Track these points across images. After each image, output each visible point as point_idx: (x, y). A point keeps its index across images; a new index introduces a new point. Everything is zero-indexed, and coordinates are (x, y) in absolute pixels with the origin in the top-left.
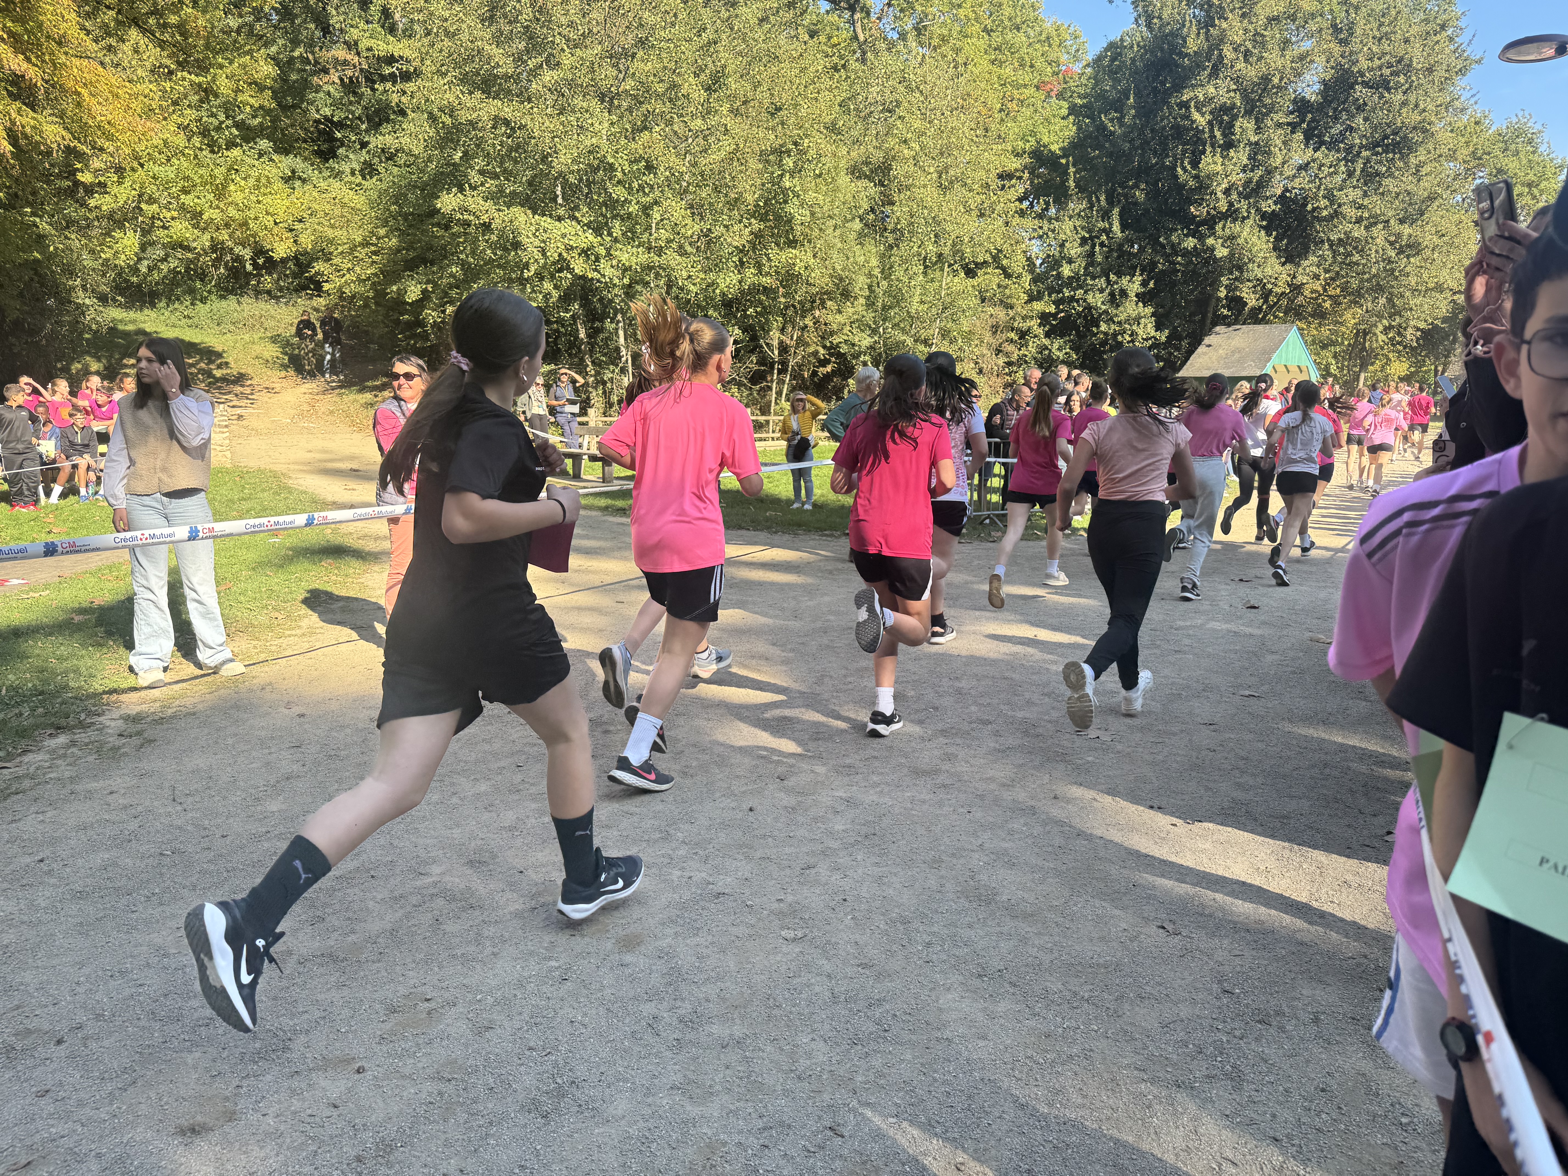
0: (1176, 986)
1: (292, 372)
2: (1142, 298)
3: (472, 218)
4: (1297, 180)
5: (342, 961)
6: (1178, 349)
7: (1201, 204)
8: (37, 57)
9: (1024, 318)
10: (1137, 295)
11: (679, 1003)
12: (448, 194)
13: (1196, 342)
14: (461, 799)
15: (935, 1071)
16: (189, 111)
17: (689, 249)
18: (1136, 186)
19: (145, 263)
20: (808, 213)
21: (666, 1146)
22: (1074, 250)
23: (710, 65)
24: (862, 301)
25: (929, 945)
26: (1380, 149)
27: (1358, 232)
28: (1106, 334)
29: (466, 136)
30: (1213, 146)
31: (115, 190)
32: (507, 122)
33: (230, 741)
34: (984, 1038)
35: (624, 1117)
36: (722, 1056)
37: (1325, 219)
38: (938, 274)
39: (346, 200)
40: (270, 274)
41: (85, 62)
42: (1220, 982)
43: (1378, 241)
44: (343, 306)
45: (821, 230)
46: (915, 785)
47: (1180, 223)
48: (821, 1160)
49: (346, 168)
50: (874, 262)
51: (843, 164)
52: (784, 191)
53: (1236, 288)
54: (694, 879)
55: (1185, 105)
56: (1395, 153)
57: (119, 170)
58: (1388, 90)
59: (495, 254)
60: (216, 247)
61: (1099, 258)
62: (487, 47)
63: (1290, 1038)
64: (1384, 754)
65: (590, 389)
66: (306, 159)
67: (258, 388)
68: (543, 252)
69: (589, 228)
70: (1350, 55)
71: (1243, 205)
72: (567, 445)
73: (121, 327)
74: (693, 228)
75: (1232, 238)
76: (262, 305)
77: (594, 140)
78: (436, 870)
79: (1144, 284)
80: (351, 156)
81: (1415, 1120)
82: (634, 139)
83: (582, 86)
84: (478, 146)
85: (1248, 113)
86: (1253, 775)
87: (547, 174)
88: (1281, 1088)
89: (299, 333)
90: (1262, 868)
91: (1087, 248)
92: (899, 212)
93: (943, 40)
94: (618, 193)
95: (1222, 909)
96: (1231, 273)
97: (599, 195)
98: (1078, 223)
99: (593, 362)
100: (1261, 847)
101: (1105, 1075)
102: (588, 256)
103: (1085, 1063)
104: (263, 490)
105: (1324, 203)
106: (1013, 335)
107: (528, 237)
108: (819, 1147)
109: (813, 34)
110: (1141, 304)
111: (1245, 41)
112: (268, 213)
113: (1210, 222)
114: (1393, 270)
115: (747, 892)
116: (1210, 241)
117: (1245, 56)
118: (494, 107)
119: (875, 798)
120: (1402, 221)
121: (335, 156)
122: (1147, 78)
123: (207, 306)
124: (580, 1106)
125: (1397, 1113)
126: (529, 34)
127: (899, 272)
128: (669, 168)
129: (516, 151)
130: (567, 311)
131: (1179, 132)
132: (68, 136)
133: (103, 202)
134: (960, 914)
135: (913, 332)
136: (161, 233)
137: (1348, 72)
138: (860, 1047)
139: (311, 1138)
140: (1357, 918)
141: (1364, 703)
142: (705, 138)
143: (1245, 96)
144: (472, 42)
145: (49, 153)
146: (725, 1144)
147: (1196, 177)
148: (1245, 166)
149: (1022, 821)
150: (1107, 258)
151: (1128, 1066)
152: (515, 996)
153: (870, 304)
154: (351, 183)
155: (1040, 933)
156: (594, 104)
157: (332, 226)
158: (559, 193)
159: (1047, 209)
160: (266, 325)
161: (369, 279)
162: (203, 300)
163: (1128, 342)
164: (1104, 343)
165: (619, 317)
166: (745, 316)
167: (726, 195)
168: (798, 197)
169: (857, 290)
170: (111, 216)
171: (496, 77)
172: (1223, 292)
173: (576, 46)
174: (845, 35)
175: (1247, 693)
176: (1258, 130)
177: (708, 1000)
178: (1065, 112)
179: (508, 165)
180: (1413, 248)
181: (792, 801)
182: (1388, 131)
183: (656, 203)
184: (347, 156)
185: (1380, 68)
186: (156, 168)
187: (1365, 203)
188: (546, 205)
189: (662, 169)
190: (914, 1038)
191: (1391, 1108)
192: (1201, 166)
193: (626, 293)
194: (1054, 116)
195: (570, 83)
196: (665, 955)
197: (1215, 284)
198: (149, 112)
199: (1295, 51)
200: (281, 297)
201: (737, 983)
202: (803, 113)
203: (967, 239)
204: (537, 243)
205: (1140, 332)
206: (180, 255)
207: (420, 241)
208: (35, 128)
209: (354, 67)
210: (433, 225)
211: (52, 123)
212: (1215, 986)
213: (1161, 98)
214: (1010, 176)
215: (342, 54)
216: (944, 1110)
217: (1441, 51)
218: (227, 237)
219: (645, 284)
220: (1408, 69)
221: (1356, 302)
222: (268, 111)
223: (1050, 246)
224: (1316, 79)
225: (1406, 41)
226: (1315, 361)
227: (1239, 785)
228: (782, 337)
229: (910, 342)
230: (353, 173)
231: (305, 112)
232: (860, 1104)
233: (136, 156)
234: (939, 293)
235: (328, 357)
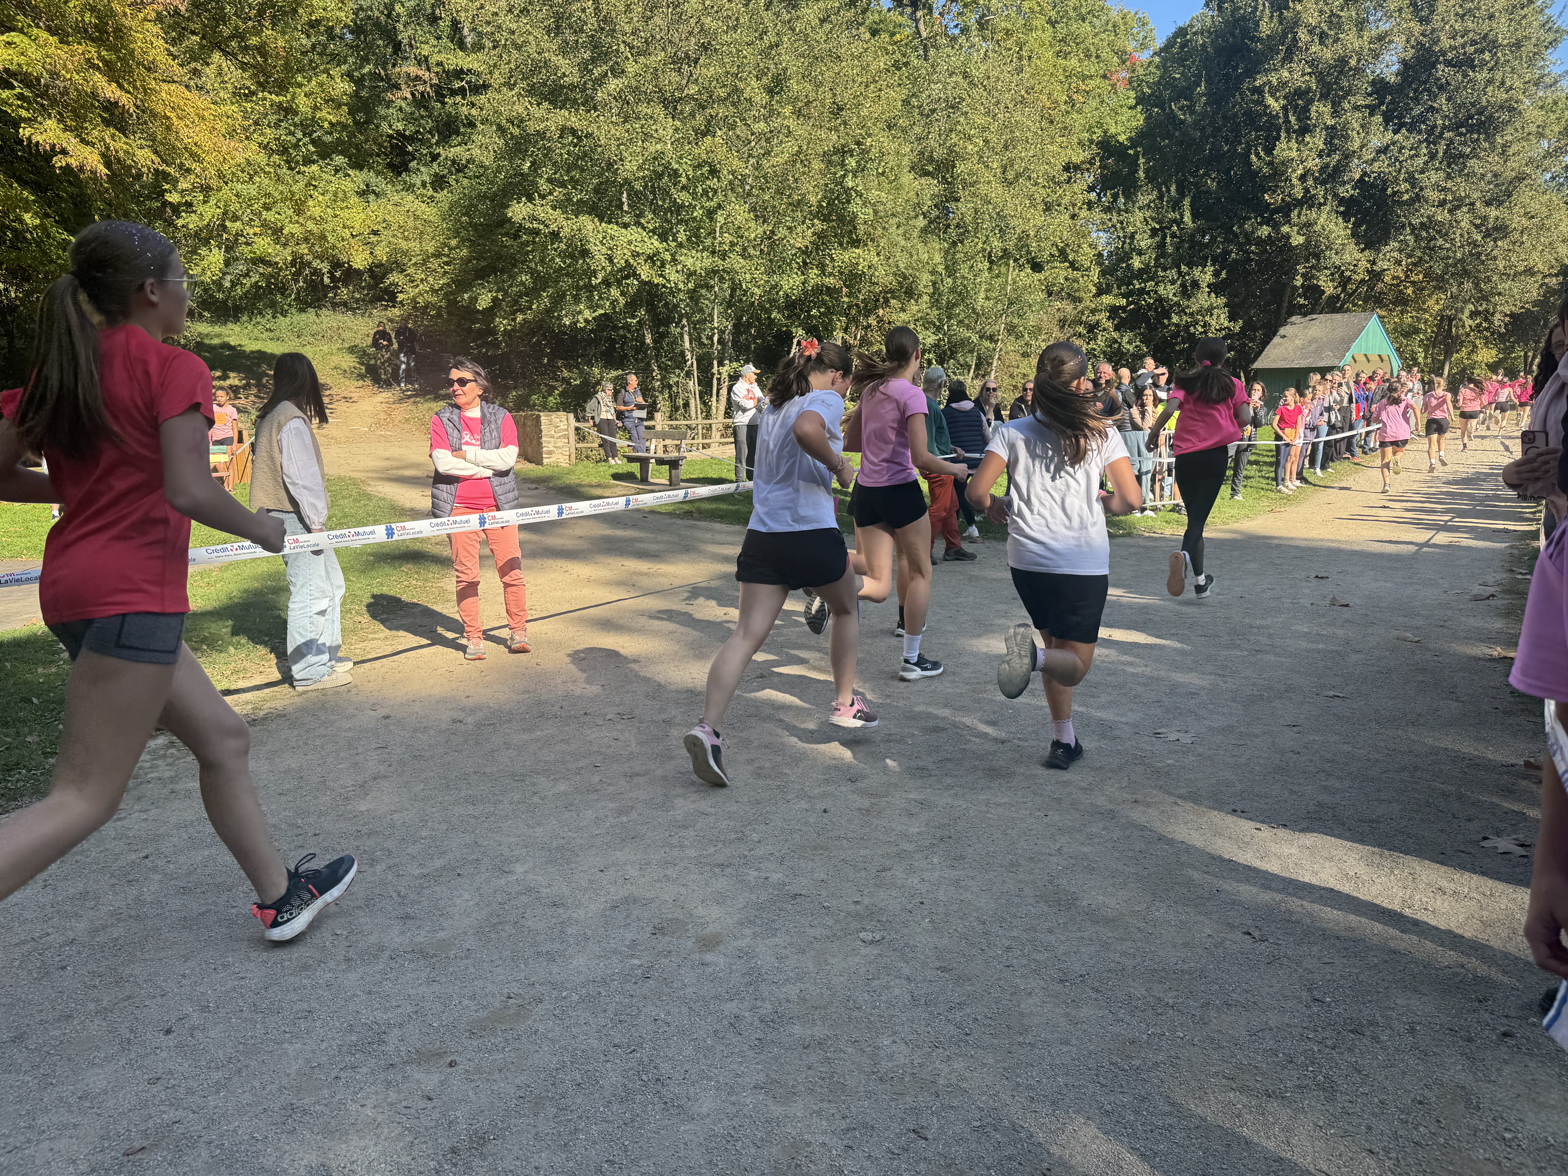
0: (1264, 994)
1: (369, 382)
2: (1216, 288)
3: (541, 227)
4: (1376, 164)
5: (432, 957)
6: (1252, 340)
7: (1275, 192)
8: (129, 83)
9: (1093, 311)
10: (1209, 286)
11: (759, 1003)
12: (519, 203)
13: (1271, 332)
14: (542, 799)
15: (1018, 1076)
16: (268, 131)
17: (751, 251)
18: (1207, 174)
19: (228, 277)
20: (871, 211)
21: (751, 1145)
22: (1144, 241)
23: (772, 66)
24: (926, 298)
25: (1009, 949)
26: (1464, 130)
27: (1442, 216)
28: (1177, 325)
29: (534, 147)
30: (1287, 132)
31: (200, 209)
32: (573, 132)
33: (318, 742)
34: (1067, 1043)
35: (708, 1115)
36: (804, 1056)
37: (1406, 203)
38: (1003, 269)
39: (418, 213)
40: (346, 286)
41: (173, 87)
42: (1309, 990)
43: (1463, 224)
44: (416, 316)
45: (884, 228)
46: (989, 787)
47: (1253, 211)
48: (905, 1162)
49: (417, 180)
50: (938, 258)
51: (906, 162)
52: (847, 191)
53: (1313, 277)
54: (770, 880)
55: (1259, 91)
56: (1479, 134)
57: (206, 189)
58: (1473, 68)
59: (565, 263)
60: (298, 262)
61: (1170, 250)
62: (553, 58)
63: (1385, 1048)
64: (1478, 757)
65: (657, 394)
66: (378, 173)
67: (336, 398)
68: (610, 259)
69: (654, 233)
70: (1432, 33)
71: (1320, 191)
72: (635, 449)
73: (207, 341)
74: (756, 230)
75: (1309, 225)
76: (340, 317)
77: (659, 147)
78: (519, 868)
79: (1216, 274)
80: (422, 169)
81: (1520, 1135)
82: (697, 144)
83: (646, 93)
84: (545, 156)
85: (1324, 97)
86: (1339, 778)
87: (615, 181)
88: (1376, 1100)
89: (375, 344)
90: (1352, 873)
91: (1157, 239)
92: (964, 208)
93: (1006, 34)
94: (683, 197)
95: (1310, 915)
96: (1307, 261)
97: (664, 200)
98: (1148, 214)
99: (659, 367)
100: (1349, 853)
101: (1193, 1084)
102: (654, 262)
103: (1171, 1070)
104: (344, 498)
105: (1404, 186)
106: (1081, 329)
107: (595, 245)
108: (903, 1149)
109: (874, 33)
110: (1213, 295)
111: (1320, 23)
112: (344, 227)
113: (1286, 209)
114: (1479, 254)
115: (824, 893)
116: (1285, 229)
117: (1321, 38)
118: (562, 117)
119: (949, 800)
120: (1488, 204)
121: (407, 170)
122: (1219, 64)
123: (288, 320)
124: (666, 1103)
125: (1500, 1128)
126: (595, 44)
127: (964, 270)
128: (733, 173)
129: (582, 159)
130: (633, 317)
131: (1252, 119)
132: (157, 160)
133: (190, 221)
134: (1039, 919)
135: (978, 328)
136: (246, 249)
137: (1429, 50)
138: (941, 1050)
139: (407, 1128)
140: (1453, 926)
141: (1456, 704)
142: (768, 140)
143: (1321, 79)
144: (539, 53)
145: (139, 176)
146: (809, 1144)
147: (1271, 163)
148: (1321, 151)
149: (1101, 825)
150: (1178, 249)
151: (1216, 1074)
152: (600, 993)
153: (935, 302)
154: (423, 195)
155: (1122, 939)
156: (659, 110)
157: (406, 239)
158: (624, 200)
159: (1115, 200)
160: (343, 335)
161: (441, 289)
162: (284, 314)
163: (1201, 333)
164: (1176, 335)
165: (684, 321)
166: (810, 317)
167: (789, 196)
168: (861, 196)
169: (921, 287)
170: (197, 235)
171: (563, 87)
172: (1299, 282)
173: (639, 54)
174: (908, 31)
175: (1331, 693)
176: (1335, 113)
177: (788, 1001)
178: (1132, 102)
179: (576, 174)
180: (1500, 230)
181: (866, 803)
182: (1473, 111)
183: (719, 206)
184: (418, 170)
185: (1463, 46)
186: (240, 186)
187: (1449, 186)
188: (612, 213)
189: (725, 172)
190: (995, 1041)
191: (1493, 1123)
192: (1275, 152)
193: (691, 298)
194: (1121, 106)
195: (635, 90)
196: (746, 955)
197: (1291, 273)
198: (231, 133)
199: (1371, 31)
200: (358, 308)
201: (816, 984)
202: (864, 112)
203: (1032, 234)
204: (604, 250)
205: (1213, 323)
206: (261, 270)
207: (489, 251)
208: (128, 153)
209: (425, 82)
210: (503, 235)
211: (141, 147)
212: (1304, 994)
213: (1233, 84)
214: (1077, 168)
215: (412, 69)
216: (1028, 1115)
217: (1530, 25)
218: (306, 251)
219: (709, 288)
220: (1493, 46)
221: (1441, 288)
222: (345, 127)
223: (1119, 237)
224: (1395, 59)
225: (1491, 17)
226: (1397, 350)
227: (1325, 788)
228: (846, 337)
229: (975, 338)
230: (424, 185)
231: (378, 127)
232: (943, 1107)
233: (221, 176)
234: (1004, 289)
235: (403, 366)
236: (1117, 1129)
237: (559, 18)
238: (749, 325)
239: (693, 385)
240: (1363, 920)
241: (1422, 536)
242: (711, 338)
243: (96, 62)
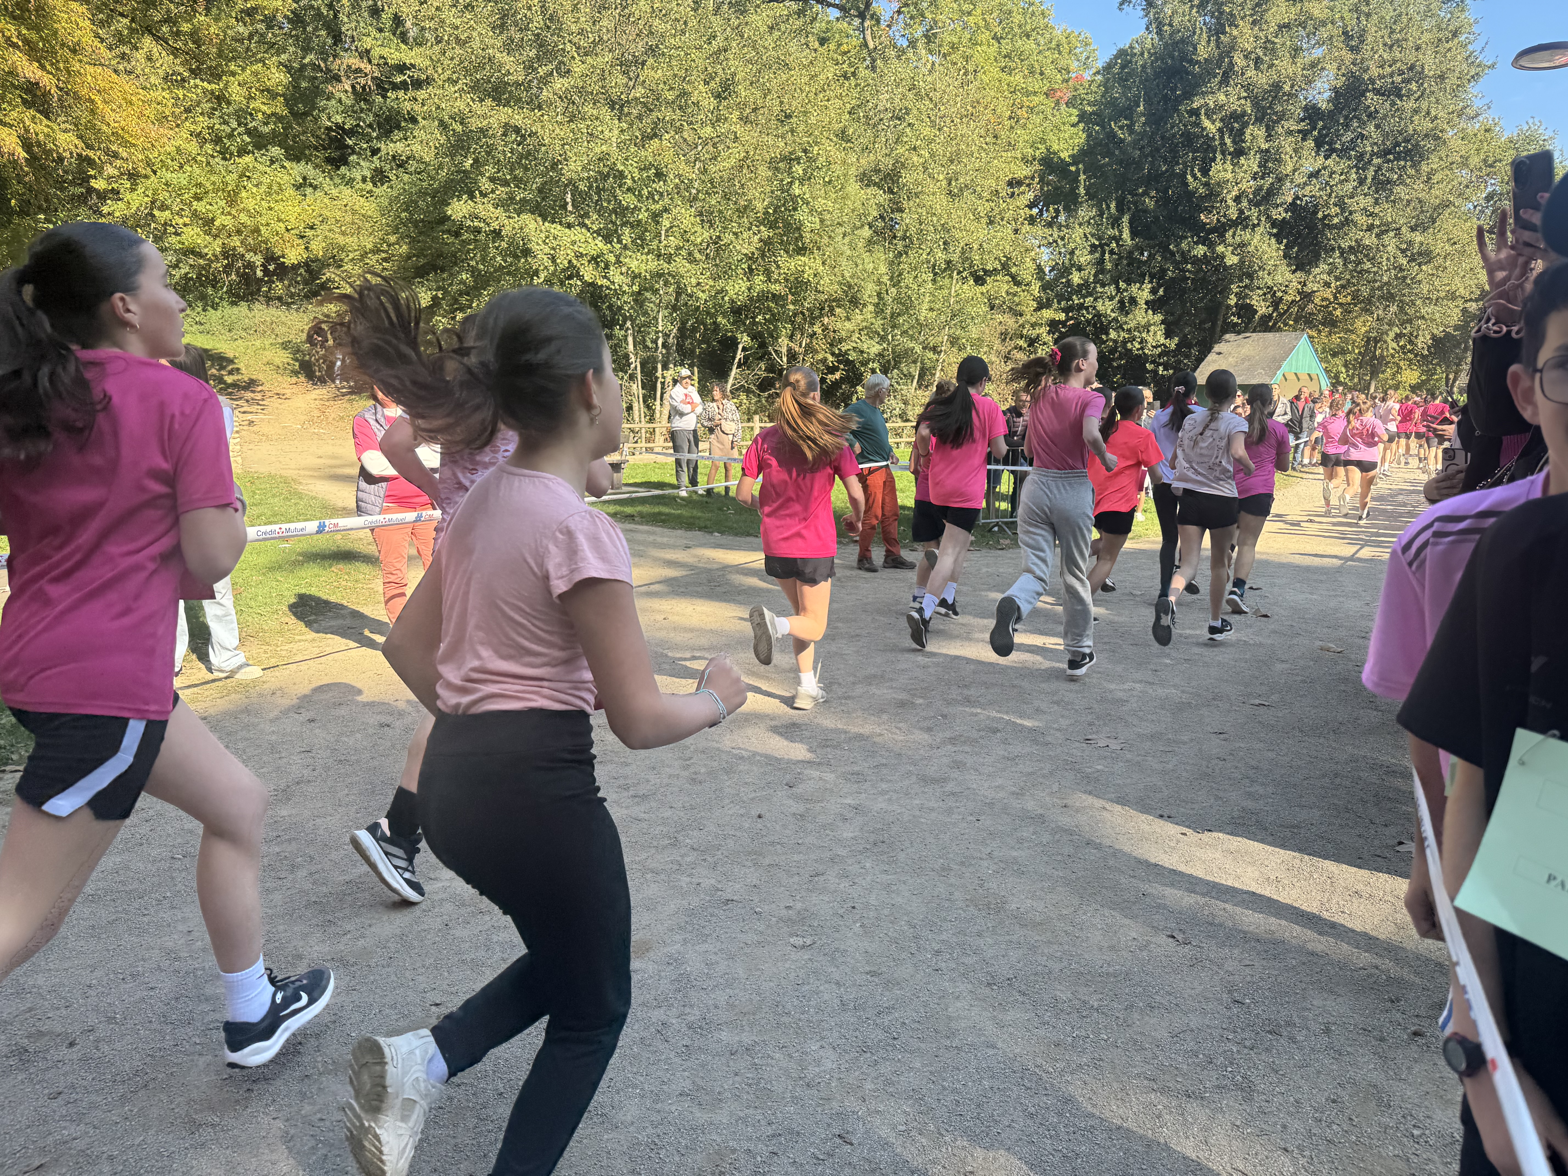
0: (1186, 996)
1: (302, 378)
2: (1151, 305)
3: (482, 225)
4: (1308, 188)
5: (352, 966)
6: (1187, 357)
7: (1211, 212)
8: (52, 64)
9: (1033, 326)
10: (1147, 303)
11: (687, 1010)
12: (458, 201)
13: (1206, 349)
15: (944, 1080)
16: (201, 119)
17: (698, 256)
18: (1146, 193)
20: (817, 220)
21: (675, 1153)
22: (1084, 257)
23: (720, 72)
24: (871, 308)
25: (938, 952)
26: (1391, 157)
27: (1369, 240)
28: (1115, 341)
29: (477, 144)
30: (1223, 153)
31: (128, 196)
32: (517, 130)
34: (993, 1046)
35: (633, 1123)
36: (731, 1063)
37: (1335, 227)
38: (947, 281)
39: (356, 207)
40: (281, 280)
41: (99, 70)
42: (1230, 992)
43: (1389, 248)
45: (830, 237)
46: (923, 792)
47: (1190, 230)
48: (830, 1168)
49: (357, 175)
50: (883, 269)
51: (853, 171)
52: (794, 199)
53: (1246, 296)
54: (703, 885)
55: (1195, 113)
56: (1406, 161)
57: (134, 177)
58: (1400, 97)
59: (505, 261)
60: (228, 253)
61: (1109, 266)
62: (498, 55)
63: (1300, 1048)
66: (317, 166)
67: (268, 394)
68: (553, 259)
69: (599, 235)
70: (1361, 63)
71: (1254, 213)
74: (702, 235)
75: (1243, 245)
76: (273, 311)
77: (604, 148)
79: (1154, 291)
80: (362, 163)
81: (1427, 1132)
82: (643, 146)
83: (592, 93)
84: (488, 153)
85: (1259, 120)
86: (1263, 784)
87: (559, 181)
88: (1292, 1099)
89: (310, 339)
90: (1272, 878)
91: (1097, 255)
92: (908, 220)
93: (952, 48)
94: (628, 200)
95: (1232, 918)
96: (1241, 281)
97: (609, 202)
98: (1088, 230)
101: (1116, 1085)
102: (597, 263)
103: (1095, 1072)
104: (274, 496)
105: (1334, 210)
106: (1021, 343)
107: (538, 244)
108: (828, 1154)
109: (823, 41)
110: (1150, 312)
111: (1255, 48)
112: (279, 220)
113: (1221, 230)
114: (1405, 278)
115: (756, 899)
116: (1220, 249)
117: (1256, 63)
118: (504, 114)
119: (883, 805)
120: (1413, 229)
121: (346, 163)
122: (1158, 86)
123: (219, 313)
125: (1409, 1126)
126: (539, 42)
127: (908, 279)
128: (679, 176)
129: (527, 158)
131: (1189, 139)
132: (81, 145)
133: (116, 209)
134: (969, 922)
135: (922, 338)
136: (173, 239)
137: (1359, 79)
138: (869, 1055)
140: (1368, 929)
142: (714, 145)
143: (1256, 104)
144: (483, 49)
145: (61, 160)
146: (734, 1151)
147: (1206, 184)
148: (1255, 173)
149: (1031, 829)
150: (1117, 265)
151: (1138, 1075)
153: (879, 310)
154: (362, 190)
155: (1049, 942)
156: (605, 113)
157: (343, 233)
158: (569, 200)
159: (1056, 217)
160: (277, 331)
162: (215, 307)
163: (1138, 350)
164: (1114, 351)
165: (628, 324)
166: (754, 323)
167: (736, 203)
168: (807, 204)
169: (865, 297)
171: (507, 84)
172: (1232, 301)
173: (586, 54)
174: (855, 42)
175: (1257, 702)
176: (1269, 137)
177: (716, 1007)
178: (1075, 119)
179: (519, 172)
180: (1424, 256)
181: (800, 808)
182: (1400, 139)
183: (666, 210)
184: (358, 164)
185: (1391, 75)
186: (169, 175)
187: (1376, 211)
188: (556, 212)
189: (672, 176)
190: (923, 1045)
191: (1402, 1120)
192: (1211, 173)
193: (635, 301)
194: (1064, 124)
195: (581, 91)
196: (674, 961)
197: (1225, 291)
198: (162, 119)
199: (1306, 58)
200: (292, 303)
201: (745, 990)
202: (813, 120)
203: (976, 247)
204: (547, 250)
205: (1150, 339)
206: (191, 262)
207: (430, 248)
208: (49, 136)
209: (366, 75)
210: (443, 232)
211: (65, 131)
212: (1225, 996)
213: (1171, 105)
214: (1019, 183)
215: (355, 62)
216: (953, 1118)
217: (1454, 58)
218: (238, 244)
219: (656, 292)
220: (1420, 77)
221: (1368, 310)
222: (280, 118)
223: (1060, 253)
224: (1326, 86)
225: (1418, 48)
226: (1325, 369)
227: (1249, 794)
228: (791, 344)
229: (918, 349)
230: (364, 180)
231: (316, 119)
232: (870, 1113)
233: (149, 164)
234: (948, 301)
235: (339, 363)
236: (1040, 1131)
237: (504, 16)
238: (694, 330)
239: (636, 388)
240: (1283, 922)
241: (1348, 550)
242: (655, 342)
243: (15, 40)
